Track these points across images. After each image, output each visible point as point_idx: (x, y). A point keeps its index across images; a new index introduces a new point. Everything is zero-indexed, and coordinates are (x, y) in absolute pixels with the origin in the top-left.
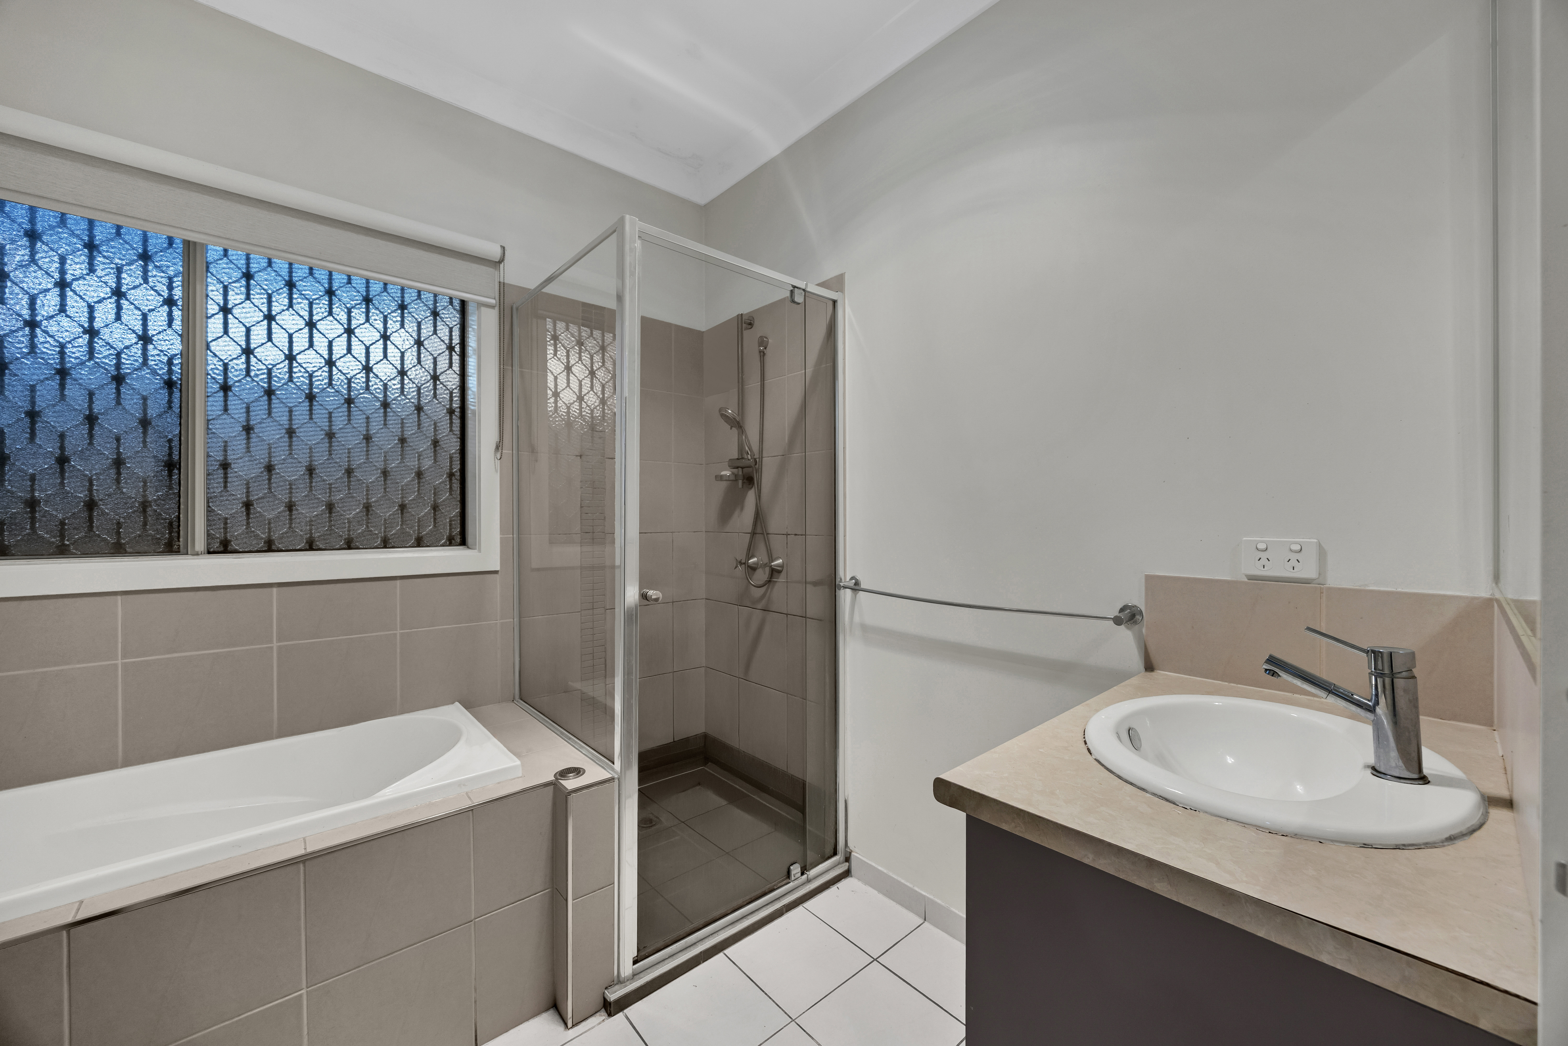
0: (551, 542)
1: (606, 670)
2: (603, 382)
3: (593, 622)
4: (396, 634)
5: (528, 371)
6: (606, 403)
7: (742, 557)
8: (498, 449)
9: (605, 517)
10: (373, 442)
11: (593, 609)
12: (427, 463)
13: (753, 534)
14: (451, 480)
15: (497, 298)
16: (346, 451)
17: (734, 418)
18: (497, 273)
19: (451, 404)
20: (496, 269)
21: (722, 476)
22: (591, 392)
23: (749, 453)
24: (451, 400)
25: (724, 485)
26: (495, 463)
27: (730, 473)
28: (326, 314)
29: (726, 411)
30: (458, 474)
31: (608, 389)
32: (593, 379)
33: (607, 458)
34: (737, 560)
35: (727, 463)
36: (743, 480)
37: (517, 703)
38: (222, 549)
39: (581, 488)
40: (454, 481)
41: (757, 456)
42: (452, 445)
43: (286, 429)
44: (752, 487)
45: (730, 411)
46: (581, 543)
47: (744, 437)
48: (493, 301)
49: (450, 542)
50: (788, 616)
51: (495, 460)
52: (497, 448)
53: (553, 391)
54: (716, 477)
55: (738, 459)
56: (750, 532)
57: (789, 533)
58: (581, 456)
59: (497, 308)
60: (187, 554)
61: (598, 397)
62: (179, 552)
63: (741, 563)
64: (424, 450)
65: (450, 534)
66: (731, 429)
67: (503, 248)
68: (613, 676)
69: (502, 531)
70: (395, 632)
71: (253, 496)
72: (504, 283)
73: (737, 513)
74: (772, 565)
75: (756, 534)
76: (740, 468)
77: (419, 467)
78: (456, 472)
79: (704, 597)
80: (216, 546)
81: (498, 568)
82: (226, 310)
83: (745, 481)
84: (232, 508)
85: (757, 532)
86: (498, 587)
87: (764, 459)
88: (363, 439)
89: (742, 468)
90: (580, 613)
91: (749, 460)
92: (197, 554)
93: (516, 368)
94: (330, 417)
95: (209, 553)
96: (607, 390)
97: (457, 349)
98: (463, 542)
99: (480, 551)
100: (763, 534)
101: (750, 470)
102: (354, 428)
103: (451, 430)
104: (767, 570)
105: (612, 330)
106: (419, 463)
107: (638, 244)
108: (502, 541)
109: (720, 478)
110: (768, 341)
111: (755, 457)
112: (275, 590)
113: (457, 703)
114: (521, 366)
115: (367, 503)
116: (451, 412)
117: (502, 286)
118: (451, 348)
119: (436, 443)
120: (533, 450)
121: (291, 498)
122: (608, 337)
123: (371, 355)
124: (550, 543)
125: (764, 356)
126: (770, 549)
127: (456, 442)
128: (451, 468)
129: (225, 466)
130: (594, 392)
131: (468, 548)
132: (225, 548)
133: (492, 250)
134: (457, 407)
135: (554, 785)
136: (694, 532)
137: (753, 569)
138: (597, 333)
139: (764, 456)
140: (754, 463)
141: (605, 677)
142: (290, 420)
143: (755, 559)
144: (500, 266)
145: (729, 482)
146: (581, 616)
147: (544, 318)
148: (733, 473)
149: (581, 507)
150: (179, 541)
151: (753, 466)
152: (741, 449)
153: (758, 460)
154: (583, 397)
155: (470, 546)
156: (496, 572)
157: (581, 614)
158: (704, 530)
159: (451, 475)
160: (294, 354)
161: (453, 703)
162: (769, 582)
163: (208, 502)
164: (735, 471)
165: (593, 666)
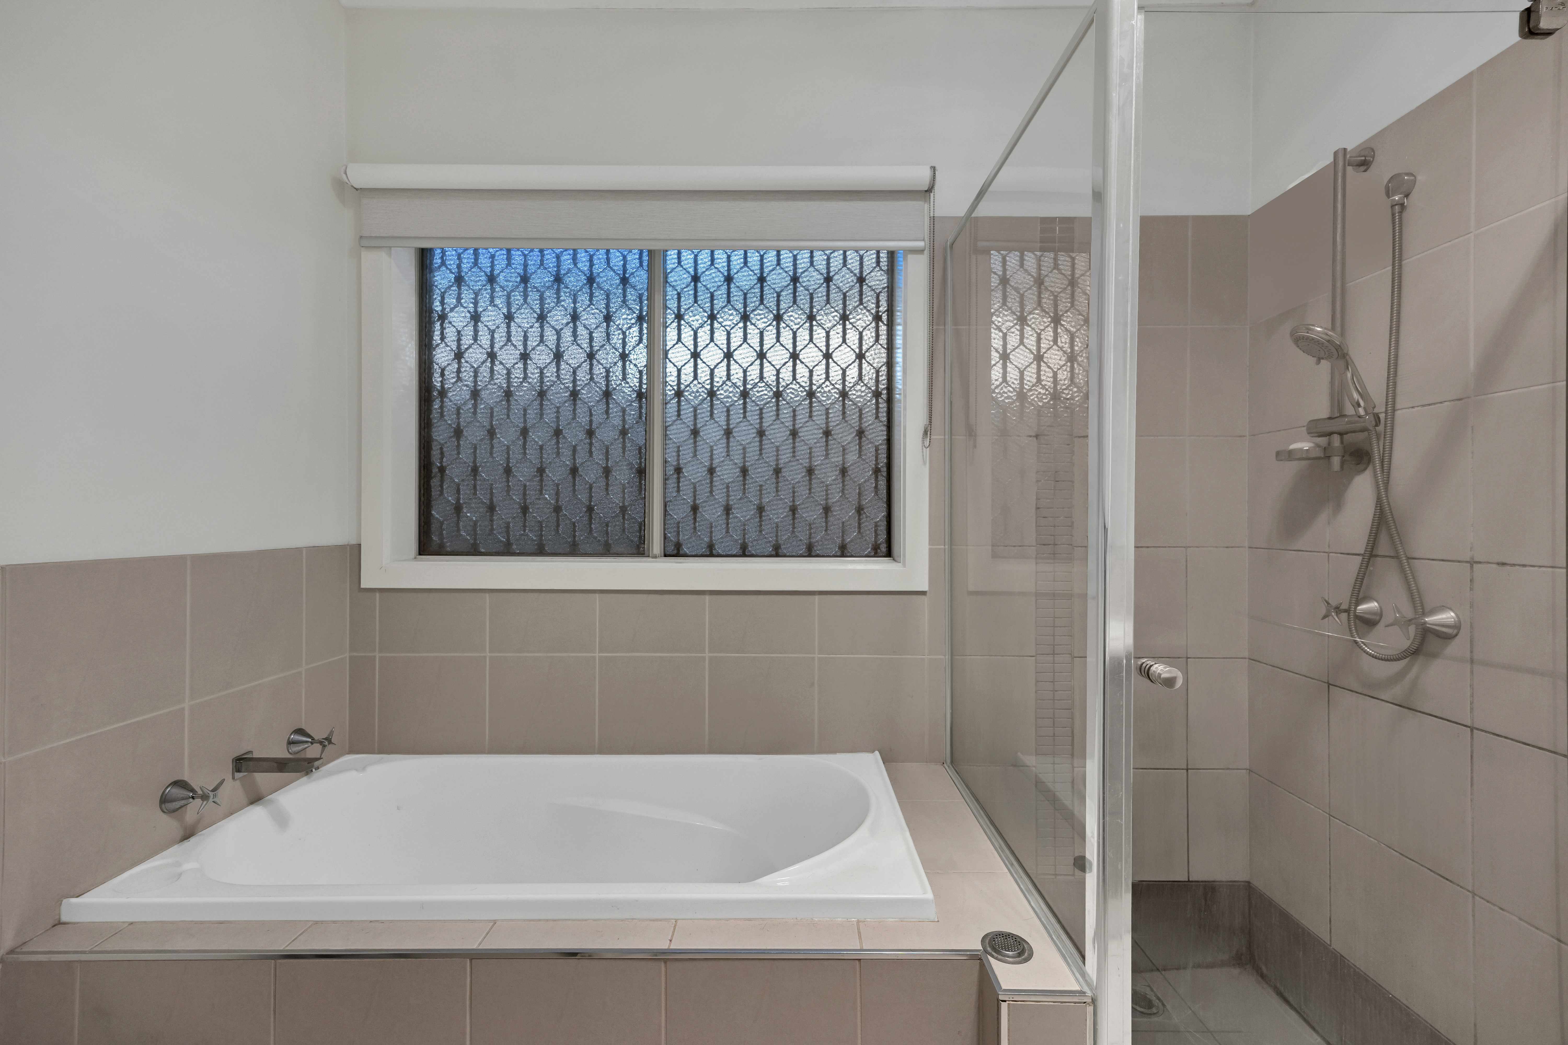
0: (995, 556)
1: (1073, 745)
2: (1072, 329)
3: (1054, 672)
4: (813, 658)
5: (964, 327)
6: (1076, 360)
7: (1343, 597)
8: (927, 434)
9: (1073, 523)
10: (799, 437)
11: (1054, 654)
12: (852, 457)
13: (1371, 555)
14: (877, 477)
15: (927, 239)
16: (774, 449)
17: (1328, 341)
18: (926, 206)
19: (877, 386)
20: (925, 201)
21: (1290, 452)
22: (1055, 347)
23: (1362, 403)
24: (877, 381)
25: (1291, 468)
26: (923, 452)
27: (1311, 445)
28: (757, 303)
29: (1309, 330)
30: (885, 469)
31: (1079, 338)
32: (1057, 328)
33: (1076, 437)
34: (1328, 603)
35: (1305, 428)
36: (1343, 456)
37: (948, 770)
38: (675, 552)
39: (1038, 481)
40: (880, 478)
41: (1380, 409)
42: (877, 435)
43: (724, 430)
44: (1365, 469)
45: (1319, 329)
46: (1036, 558)
47: (1349, 375)
48: (921, 244)
49: (875, 552)
50: (1475, 731)
51: (923, 449)
52: (925, 433)
53: (1001, 352)
54: (1278, 454)
55: (1330, 418)
56: (1362, 552)
57: (1476, 559)
58: (1037, 436)
59: (926, 252)
60: (649, 557)
61: (1065, 352)
62: (644, 554)
63: (1338, 610)
64: (849, 443)
65: (876, 542)
66: (1318, 362)
67: (934, 169)
68: (1084, 757)
69: (932, 541)
70: (813, 655)
71: (699, 499)
72: (934, 217)
73: (1323, 518)
74: (1425, 623)
75: (1377, 556)
76: (1335, 435)
77: (844, 464)
78: (882, 467)
79: (1246, 654)
80: (671, 549)
81: (925, 588)
82: (679, 317)
83: (1347, 457)
84: (681, 512)
85: (1380, 553)
86: (926, 612)
87: (1398, 413)
88: (790, 435)
89: (1341, 434)
90: (1034, 658)
91: (1360, 417)
92: (656, 557)
93: (949, 327)
94: (761, 413)
95: (665, 556)
96: (1077, 340)
97: (885, 317)
98: (889, 554)
99: (904, 566)
100: (1397, 557)
101: (1361, 436)
102: (782, 423)
103: (877, 417)
104: (1412, 629)
105: (1086, 247)
106: (844, 459)
107: (1138, 21)
108: (931, 552)
109: (1290, 455)
110: (1415, 181)
111: (1376, 411)
112: (707, 597)
113: (877, 753)
114: (956, 322)
115: (793, 506)
116: (877, 394)
117: (933, 219)
118: (877, 318)
119: (861, 433)
120: (971, 432)
121: (728, 500)
122: (1081, 260)
123: (798, 339)
124: (992, 557)
125: (1401, 212)
126: (1418, 591)
127: (882, 431)
128: (877, 464)
129: (678, 470)
130: (1058, 346)
131: (894, 560)
132: (674, 551)
133: (919, 176)
134: (884, 388)
135: (977, 959)
136: (1227, 547)
137: (1369, 623)
138: (1063, 258)
139: (1398, 406)
140: (1374, 423)
141: (1072, 755)
142: (728, 420)
143: (1373, 605)
144: (930, 195)
145: (1304, 463)
146: (1036, 663)
147: (987, 252)
148: (1318, 445)
149: (1037, 508)
150: (644, 543)
151: (1371, 428)
152: (1337, 399)
153: (1382, 416)
154: (1043, 356)
155: (896, 558)
156: (923, 593)
157: (1036, 659)
158: (1246, 544)
159: (877, 471)
160: (732, 351)
161: (873, 752)
162: (1415, 652)
163: (665, 506)
164: (1323, 441)
165: (1054, 736)
